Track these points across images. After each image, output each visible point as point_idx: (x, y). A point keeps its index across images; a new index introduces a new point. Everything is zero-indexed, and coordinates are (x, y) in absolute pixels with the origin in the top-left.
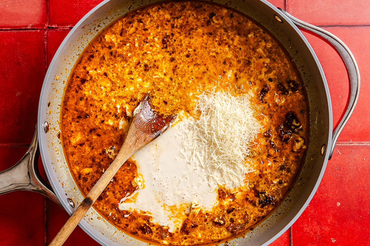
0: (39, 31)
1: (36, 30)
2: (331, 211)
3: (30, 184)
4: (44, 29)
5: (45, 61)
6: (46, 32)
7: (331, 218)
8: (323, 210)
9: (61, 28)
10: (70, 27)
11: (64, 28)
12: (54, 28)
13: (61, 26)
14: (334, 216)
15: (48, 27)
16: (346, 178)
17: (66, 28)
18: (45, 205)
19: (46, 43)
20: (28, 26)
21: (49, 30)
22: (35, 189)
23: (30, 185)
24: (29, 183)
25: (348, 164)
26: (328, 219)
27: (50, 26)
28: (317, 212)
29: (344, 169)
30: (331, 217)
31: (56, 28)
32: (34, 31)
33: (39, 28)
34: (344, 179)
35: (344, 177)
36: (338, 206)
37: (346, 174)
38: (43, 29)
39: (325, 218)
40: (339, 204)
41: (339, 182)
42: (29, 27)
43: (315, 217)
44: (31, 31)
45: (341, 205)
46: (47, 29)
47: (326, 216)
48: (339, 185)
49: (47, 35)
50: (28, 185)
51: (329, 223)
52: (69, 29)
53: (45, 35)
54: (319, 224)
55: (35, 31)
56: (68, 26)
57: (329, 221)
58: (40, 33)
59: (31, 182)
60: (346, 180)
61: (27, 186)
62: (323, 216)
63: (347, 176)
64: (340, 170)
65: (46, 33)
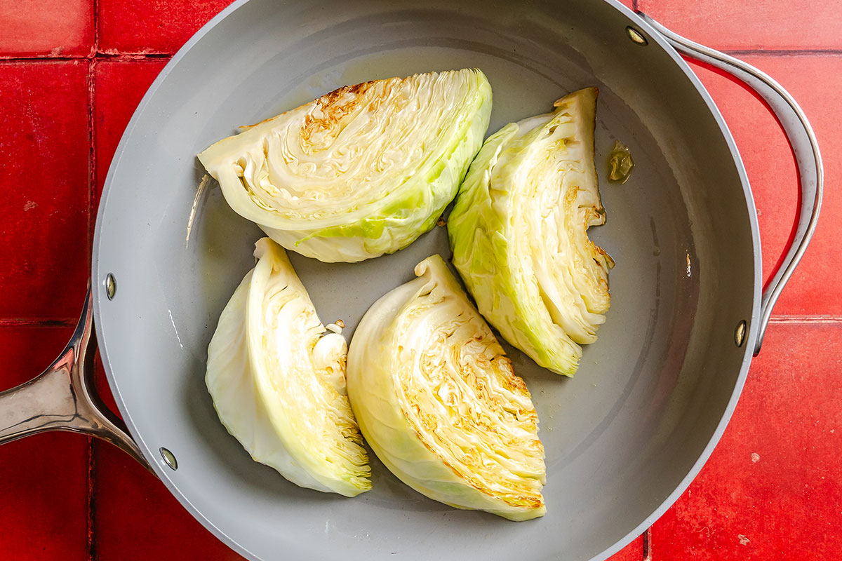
0: (76, 62)
1: (70, 62)
2: (738, 473)
3: (77, 415)
4: (89, 59)
5: (91, 133)
6: (93, 65)
7: (739, 489)
8: (720, 470)
9: (127, 56)
10: (147, 53)
11: (133, 55)
12: (111, 55)
13: (128, 51)
14: (746, 484)
15: (98, 55)
16: (773, 398)
17: (139, 57)
18: (90, 459)
19: (91, 89)
20: (53, 53)
21: (98, 61)
22: (88, 427)
23: (77, 419)
24: (74, 413)
25: (776, 367)
26: (732, 491)
27: (101, 52)
28: (706, 476)
29: (768, 378)
30: (739, 487)
31: (115, 56)
32: (66, 63)
33: (77, 56)
34: (769, 401)
35: (769, 396)
36: (755, 462)
37: (772, 390)
38: (85, 58)
39: (726, 489)
40: (756, 457)
41: (758, 408)
42: (54, 55)
43: (701, 487)
44: (58, 62)
45: (762, 460)
46: (94, 58)
47: (728, 486)
48: (757, 414)
49: (95, 72)
50: (70, 418)
51: (734, 502)
52: (144, 59)
53: (91, 73)
54: (710, 501)
55: (67, 65)
56: (143, 53)
57: (733, 496)
58: (79, 68)
59: (78, 411)
60: (772, 404)
61: (70, 421)
62: (719, 486)
63: (774, 394)
64: (759, 381)
65: (92, 67)
